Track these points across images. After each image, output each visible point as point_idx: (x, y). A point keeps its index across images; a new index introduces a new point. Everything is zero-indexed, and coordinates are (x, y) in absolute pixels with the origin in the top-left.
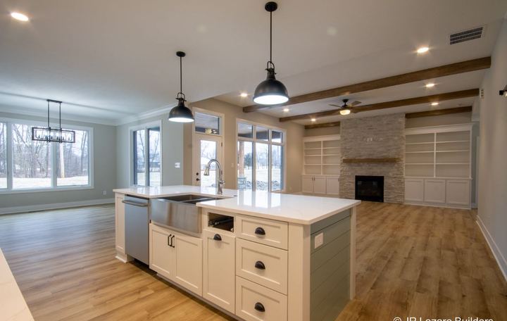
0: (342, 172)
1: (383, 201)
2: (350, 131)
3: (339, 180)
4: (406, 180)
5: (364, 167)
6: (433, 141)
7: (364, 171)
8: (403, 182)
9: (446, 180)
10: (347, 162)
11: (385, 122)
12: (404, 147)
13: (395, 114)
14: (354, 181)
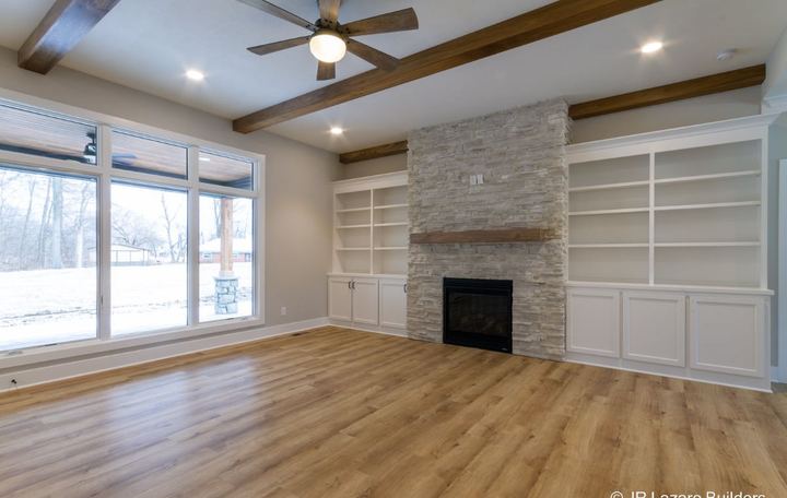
0: (413, 269)
1: (510, 351)
2: (430, 158)
3: (409, 288)
4: (570, 292)
5: (462, 256)
6: (648, 179)
7: (463, 266)
8: (564, 299)
9: (687, 295)
10: (422, 240)
11: (514, 129)
12: (563, 198)
13: (539, 104)
14: (440, 291)
